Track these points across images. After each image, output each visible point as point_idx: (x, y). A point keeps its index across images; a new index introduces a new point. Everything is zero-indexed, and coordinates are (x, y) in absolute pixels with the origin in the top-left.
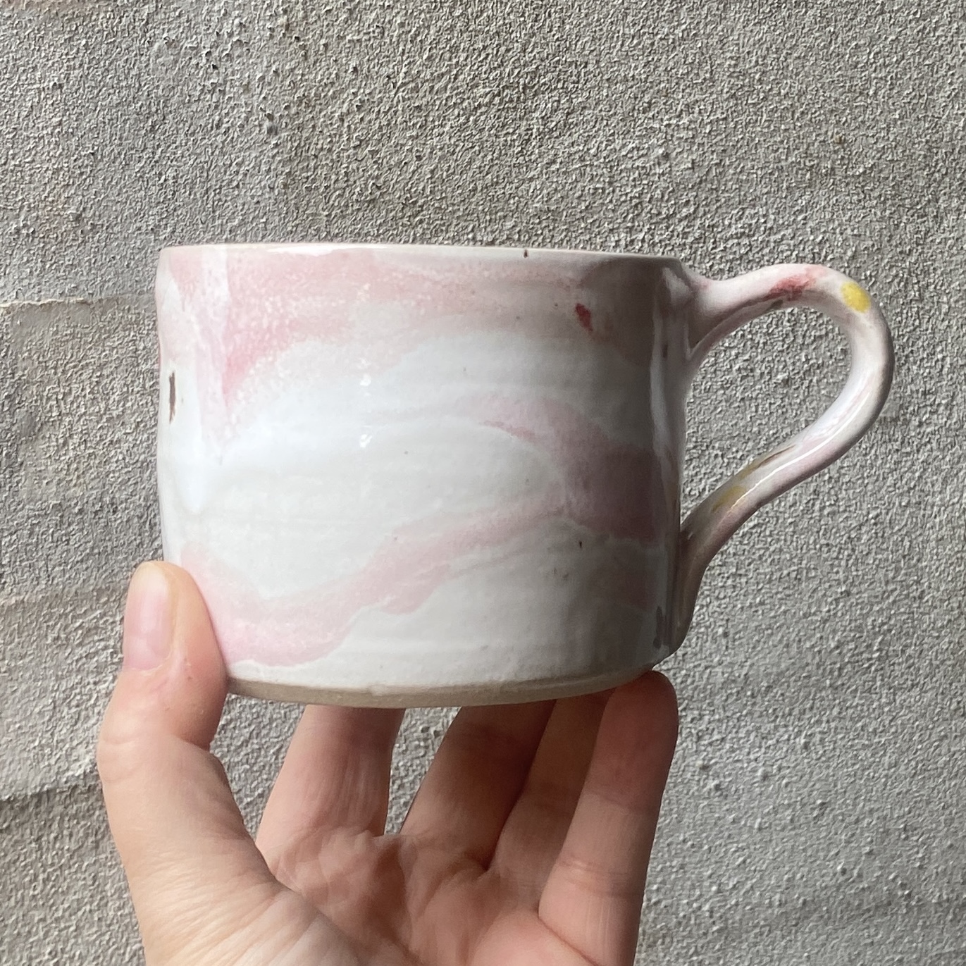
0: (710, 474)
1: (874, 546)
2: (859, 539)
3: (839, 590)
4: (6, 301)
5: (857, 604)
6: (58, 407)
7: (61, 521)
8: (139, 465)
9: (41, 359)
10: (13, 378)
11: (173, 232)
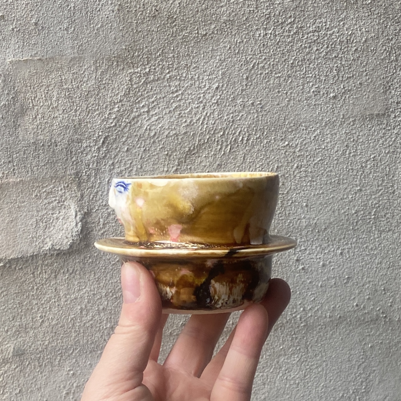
0: (301, 137)
1: (373, 170)
2: (366, 167)
3: (357, 189)
4: (9, 59)
5: (365, 195)
6: (32, 102)
7: (36, 149)
8: (65, 127)
9: (24, 83)
10: (14, 90)
11: (74, 30)
